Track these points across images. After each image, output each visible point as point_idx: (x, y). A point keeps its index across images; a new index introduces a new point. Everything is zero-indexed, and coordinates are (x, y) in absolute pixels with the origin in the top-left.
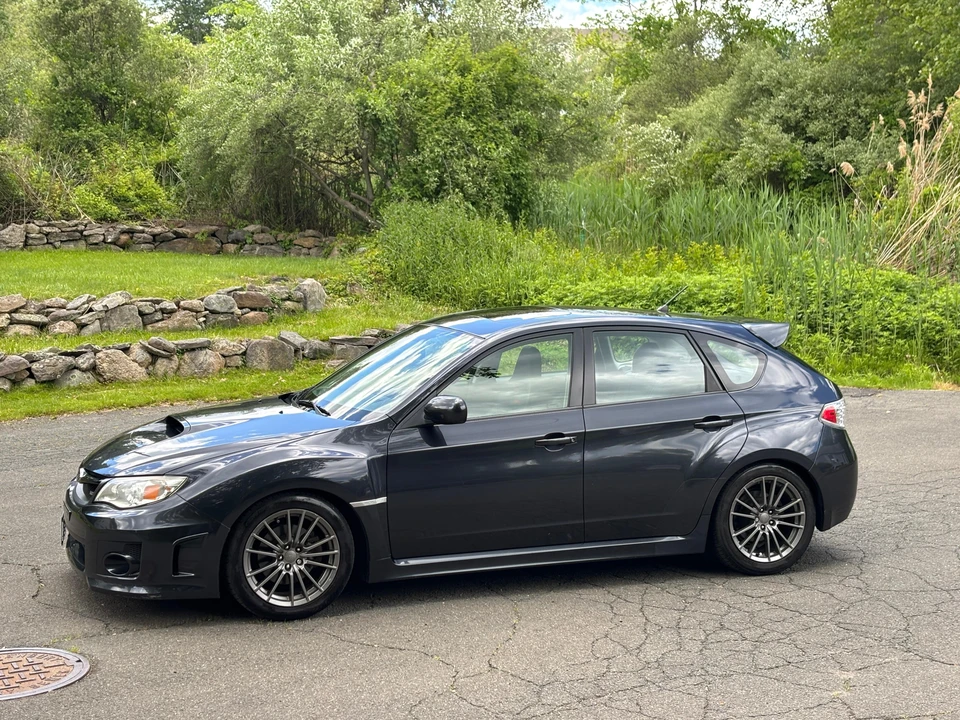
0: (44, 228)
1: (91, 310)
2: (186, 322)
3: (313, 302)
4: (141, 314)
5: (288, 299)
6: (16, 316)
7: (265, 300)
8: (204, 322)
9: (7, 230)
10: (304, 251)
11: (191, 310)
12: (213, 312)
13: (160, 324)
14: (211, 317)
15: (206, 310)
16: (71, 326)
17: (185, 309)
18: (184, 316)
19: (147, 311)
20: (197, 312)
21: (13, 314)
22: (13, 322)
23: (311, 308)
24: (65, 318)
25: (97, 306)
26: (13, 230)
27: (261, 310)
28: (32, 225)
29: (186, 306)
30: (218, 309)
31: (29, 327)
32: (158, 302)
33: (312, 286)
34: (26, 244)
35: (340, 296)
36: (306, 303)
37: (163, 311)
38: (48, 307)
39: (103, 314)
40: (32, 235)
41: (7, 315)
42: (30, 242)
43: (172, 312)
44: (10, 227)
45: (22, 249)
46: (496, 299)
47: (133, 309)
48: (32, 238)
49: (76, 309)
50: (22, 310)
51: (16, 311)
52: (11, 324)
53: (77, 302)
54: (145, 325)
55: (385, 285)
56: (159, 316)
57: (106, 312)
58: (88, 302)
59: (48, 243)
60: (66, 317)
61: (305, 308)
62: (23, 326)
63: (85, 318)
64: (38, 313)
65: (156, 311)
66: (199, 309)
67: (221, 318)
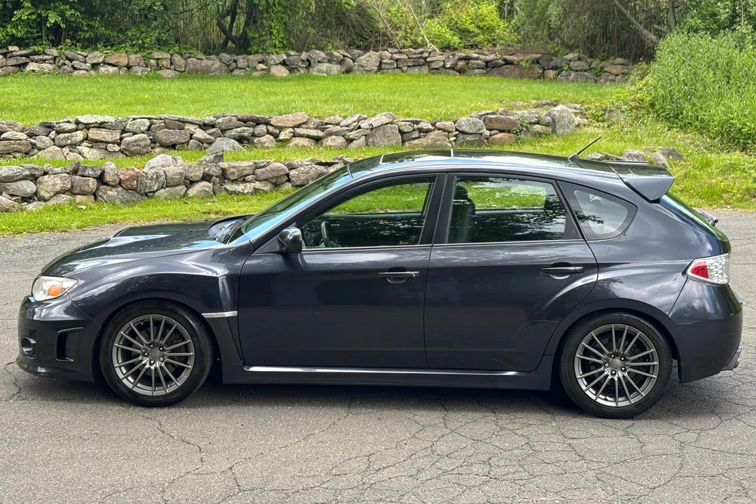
0: (395, 55)
1: (359, 128)
2: (439, 140)
3: (562, 127)
4: (400, 131)
5: (538, 123)
6: (298, 131)
7: (514, 123)
8: (455, 140)
9: (365, 56)
10: (611, 77)
11: (444, 130)
12: (463, 133)
13: (416, 142)
14: (461, 136)
15: (457, 130)
16: (341, 140)
17: (439, 129)
18: (438, 135)
19: (406, 130)
20: (449, 132)
21: (296, 129)
22: (295, 135)
23: (560, 131)
24: (337, 134)
25: (364, 125)
26: (370, 56)
27: (509, 132)
28: (386, 52)
29: (440, 127)
30: (467, 130)
31: (307, 139)
32: (417, 123)
33: (562, 112)
34: (380, 68)
35: (598, 121)
36: (555, 127)
37: (420, 130)
38: (327, 124)
39: (368, 132)
40: (385, 61)
41: (291, 130)
42: (383, 66)
43: (428, 131)
44: (368, 54)
45: (376, 72)
46: (740, 130)
47: (394, 127)
48: (385, 63)
49: (347, 126)
50: (304, 126)
51: (299, 126)
52: (294, 136)
53: (349, 121)
54: (403, 142)
55: (643, 112)
56: (416, 134)
57: (372, 129)
58: (359, 121)
59: (397, 67)
60: (338, 132)
61: (554, 131)
62: (302, 139)
63: (352, 135)
64: (316, 128)
65: (414, 130)
66: (450, 130)
67: (469, 138)
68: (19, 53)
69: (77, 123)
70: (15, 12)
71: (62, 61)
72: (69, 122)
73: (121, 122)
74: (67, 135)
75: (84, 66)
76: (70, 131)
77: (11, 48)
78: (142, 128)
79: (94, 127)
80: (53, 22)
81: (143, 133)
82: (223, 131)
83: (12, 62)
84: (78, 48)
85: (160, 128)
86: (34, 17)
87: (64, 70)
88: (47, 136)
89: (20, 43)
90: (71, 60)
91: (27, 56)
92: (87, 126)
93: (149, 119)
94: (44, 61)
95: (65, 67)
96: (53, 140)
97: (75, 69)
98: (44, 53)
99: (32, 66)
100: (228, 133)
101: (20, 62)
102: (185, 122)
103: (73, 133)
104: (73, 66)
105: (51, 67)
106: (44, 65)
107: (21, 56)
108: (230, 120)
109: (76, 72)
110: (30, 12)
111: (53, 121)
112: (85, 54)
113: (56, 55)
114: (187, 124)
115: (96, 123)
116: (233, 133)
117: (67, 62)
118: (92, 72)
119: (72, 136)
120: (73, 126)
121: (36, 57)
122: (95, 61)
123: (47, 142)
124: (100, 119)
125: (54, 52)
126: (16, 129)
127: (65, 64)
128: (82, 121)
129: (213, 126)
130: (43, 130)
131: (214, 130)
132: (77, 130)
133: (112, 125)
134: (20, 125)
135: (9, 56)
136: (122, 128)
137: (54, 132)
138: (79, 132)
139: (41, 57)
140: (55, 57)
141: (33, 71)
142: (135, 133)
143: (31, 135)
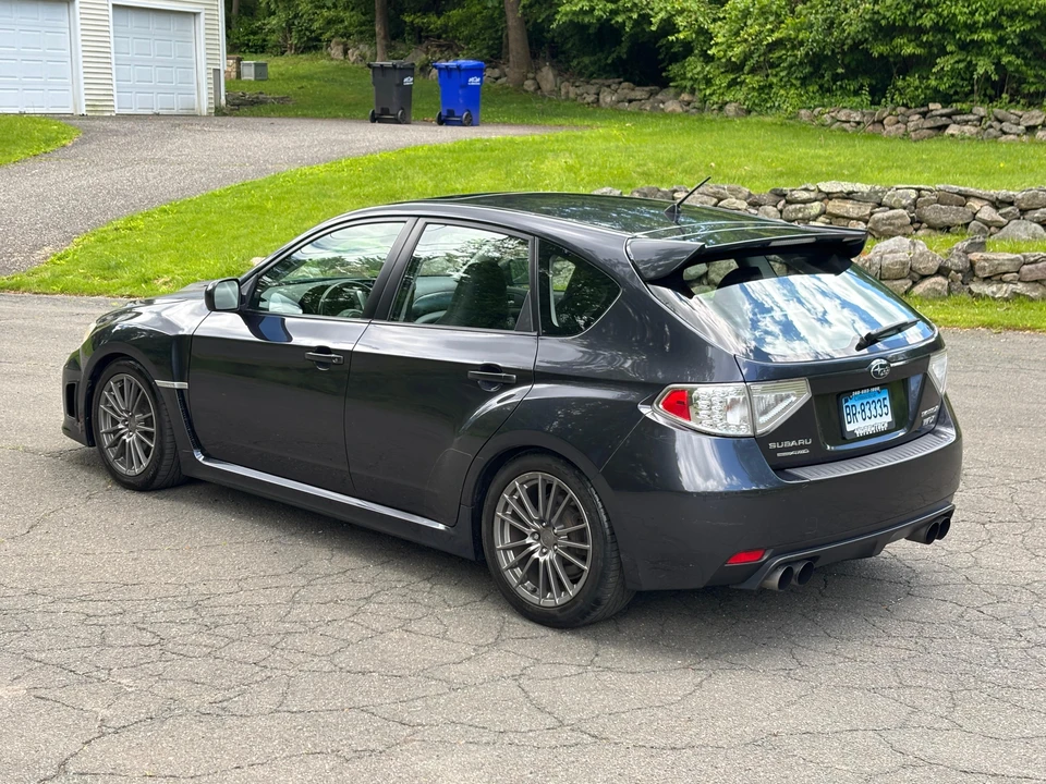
68: (938, 113)
69: (820, 191)
70: (938, 60)
71: (989, 123)
72: (806, 190)
73: (876, 192)
74: (798, 206)
75: (1015, 129)
76: (805, 202)
77: (932, 106)
78: (904, 202)
79: (836, 198)
80: (981, 72)
81: (905, 208)
82: (1023, 211)
83: (928, 123)
84: (1020, 106)
85: (929, 203)
86: (962, 65)
87: (989, 134)
88: (776, 206)
89: (946, 100)
90: (1001, 121)
91: (949, 116)
92: (829, 196)
93: (919, 190)
94: (966, 122)
95: (991, 130)
96: (781, 211)
97: (1005, 133)
98: (971, 112)
99: (953, 129)
100: (1030, 215)
101: (939, 124)
102: (967, 196)
103: (808, 205)
104: (1001, 130)
105: (974, 130)
106: (966, 128)
107: (942, 116)
108: (1035, 196)
109: (1004, 138)
110: (956, 59)
111: (787, 189)
112: (1020, 113)
113: (982, 114)
114: (972, 199)
115: (842, 192)
116: (1037, 214)
117: (995, 124)
118: (1025, 138)
119: (805, 209)
120: (813, 195)
121: (958, 118)
122: (1031, 123)
123: (772, 213)
124: (847, 187)
125: (981, 110)
126: (740, 196)
127: (991, 127)
128: (823, 189)
129: (1011, 204)
130: (772, 198)
131: (1009, 209)
132: (815, 200)
133: (862, 196)
134: (746, 190)
135: (929, 115)
136: (878, 201)
137: (783, 202)
138: (817, 203)
139: (965, 117)
140: (982, 118)
141: (952, 135)
142: (892, 208)
143: (755, 204)
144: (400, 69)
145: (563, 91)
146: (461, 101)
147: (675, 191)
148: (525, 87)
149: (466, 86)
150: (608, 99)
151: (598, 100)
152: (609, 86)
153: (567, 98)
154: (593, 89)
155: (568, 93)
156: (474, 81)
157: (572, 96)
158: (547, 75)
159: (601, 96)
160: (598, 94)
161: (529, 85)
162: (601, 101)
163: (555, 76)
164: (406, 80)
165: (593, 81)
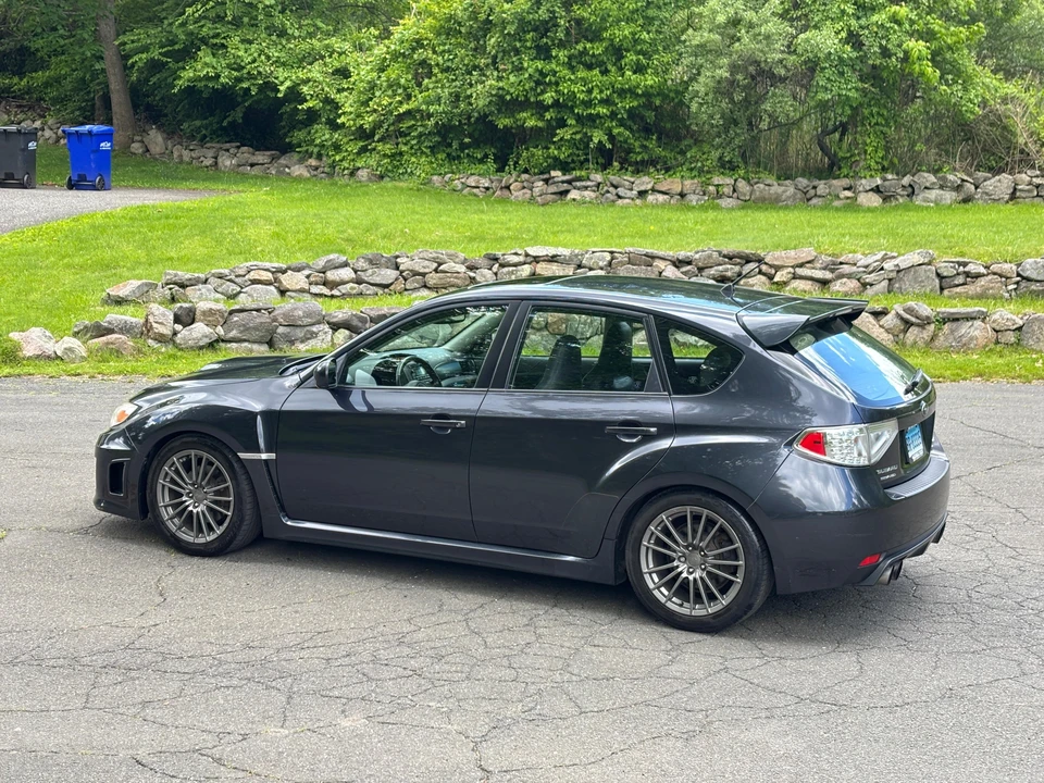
0: (1034, 180)
1: (882, 269)
2: (992, 288)
4: (938, 275)
6: (800, 271)
8: (1015, 289)
9: (992, 181)
11: (1001, 276)
12: (1028, 279)
13: (958, 289)
14: (1023, 284)
15: (1019, 275)
16: (853, 284)
17: (995, 274)
18: (990, 281)
19: (945, 274)
20: (1007, 278)
21: (797, 269)
22: (795, 277)
24: (849, 276)
25: (888, 265)
26: (999, 181)
28: (1024, 175)
29: (995, 270)
30: (1034, 276)
31: (810, 282)
32: (965, 264)
34: (1013, 197)
37: (967, 274)
38: (841, 263)
39: (893, 275)
40: (1020, 187)
41: (791, 270)
42: (1018, 194)
43: (978, 276)
44: (997, 177)
45: (1007, 202)
47: (929, 270)
48: (1021, 190)
49: (866, 267)
50: (807, 265)
51: (801, 265)
53: (869, 260)
54: (942, 289)
56: (960, 280)
57: (898, 272)
58: (884, 259)
59: (1038, 196)
60: (851, 274)
62: (803, 282)
63: (869, 278)
64: (825, 269)
65: (958, 274)
66: (1009, 275)
67: (1034, 287)
68: (560, 179)
69: (527, 255)
70: (558, 131)
71: (606, 188)
72: (516, 254)
73: (576, 255)
74: (511, 269)
75: (629, 194)
76: (515, 265)
77: (553, 173)
78: (601, 264)
79: (544, 261)
80: (596, 142)
81: (602, 269)
82: (701, 269)
83: (553, 189)
84: (629, 173)
85: (622, 264)
86: (578, 137)
87: (607, 198)
88: (490, 269)
89: (565, 167)
90: (616, 187)
91: (569, 182)
92: (536, 259)
93: (612, 253)
94: (586, 188)
95: (608, 195)
96: (496, 274)
97: (620, 197)
98: (588, 179)
99: (574, 194)
100: (706, 272)
101: (562, 189)
102: (653, 257)
103: (519, 268)
104: (617, 194)
105: (593, 195)
106: (586, 193)
107: (563, 182)
108: (710, 256)
109: (620, 201)
110: (574, 130)
111: (499, 253)
112: (632, 180)
113: (600, 180)
114: (657, 260)
115: (547, 256)
116: (712, 271)
117: (611, 189)
118: (638, 202)
119: (517, 271)
120: (521, 259)
121: (578, 184)
122: (643, 188)
123: (489, 276)
124: (551, 251)
125: (598, 177)
126: (457, 260)
127: (608, 192)
128: (531, 253)
129: (689, 263)
130: (486, 262)
131: (689, 267)
132: (525, 263)
133: (565, 259)
134: (462, 256)
135: (550, 182)
136: (578, 263)
137: (497, 265)
138: (526, 266)
139: (584, 183)
140: (599, 184)
141: (574, 200)
142: (591, 269)
143: (472, 268)
144: (25, 133)
145: (176, 154)
146: (93, 165)
147: (397, 257)
148: (133, 150)
149: (98, 150)
150: (228, 163)
151: (216, 163)
152: (228, 150)
153: (181, 162)
154: (210, 153)
155: (181, 156)
156: (105, 146)
157: (186, 158)
158: (156, 139)
159: (220, 160)
160: (216, 158)
161: (136, 147)
162: (220, 164)
163: (165, 140)
164: (30, 144)
165: (208, 145)
